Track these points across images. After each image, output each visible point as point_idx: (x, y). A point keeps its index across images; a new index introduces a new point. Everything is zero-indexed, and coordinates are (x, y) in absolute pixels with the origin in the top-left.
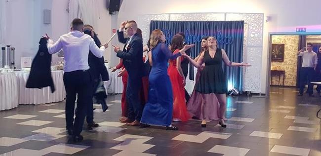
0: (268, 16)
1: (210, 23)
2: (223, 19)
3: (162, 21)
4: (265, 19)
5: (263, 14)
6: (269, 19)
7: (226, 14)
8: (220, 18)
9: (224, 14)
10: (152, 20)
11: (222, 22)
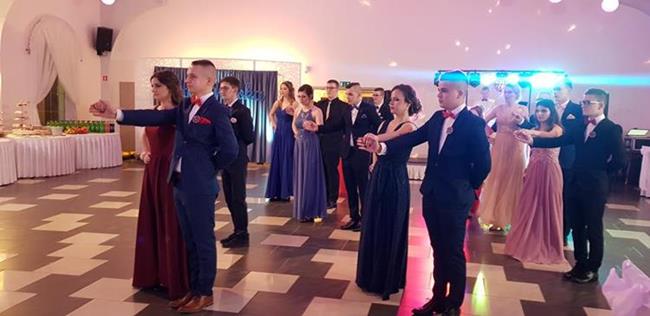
0: (307, 66)
1: (235, 72)
2: (251, 69)
4: (304, 69)
5: (300, 64)
6: (309, 69)
7: (254, 61)
8: (248, 67)
9: (252, 62)
10: (157, 65)
11: (250, 72)
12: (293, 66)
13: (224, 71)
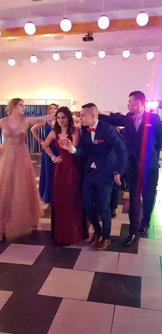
0: (74, 101)
1: (37, 106)
2: (45, 104)
3: (3, 105)
4: (72, 103)
5: (70, 100)
6: (74, 103)
7: (46, 100)
8: (43, 103)
9: (45, 101)
11: (44, 106)
12: (66, 102)
13: (30, 106)
